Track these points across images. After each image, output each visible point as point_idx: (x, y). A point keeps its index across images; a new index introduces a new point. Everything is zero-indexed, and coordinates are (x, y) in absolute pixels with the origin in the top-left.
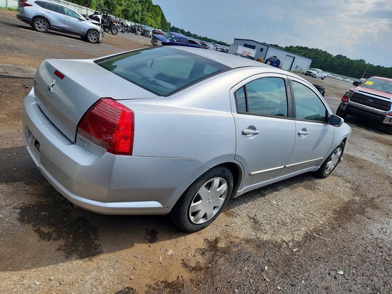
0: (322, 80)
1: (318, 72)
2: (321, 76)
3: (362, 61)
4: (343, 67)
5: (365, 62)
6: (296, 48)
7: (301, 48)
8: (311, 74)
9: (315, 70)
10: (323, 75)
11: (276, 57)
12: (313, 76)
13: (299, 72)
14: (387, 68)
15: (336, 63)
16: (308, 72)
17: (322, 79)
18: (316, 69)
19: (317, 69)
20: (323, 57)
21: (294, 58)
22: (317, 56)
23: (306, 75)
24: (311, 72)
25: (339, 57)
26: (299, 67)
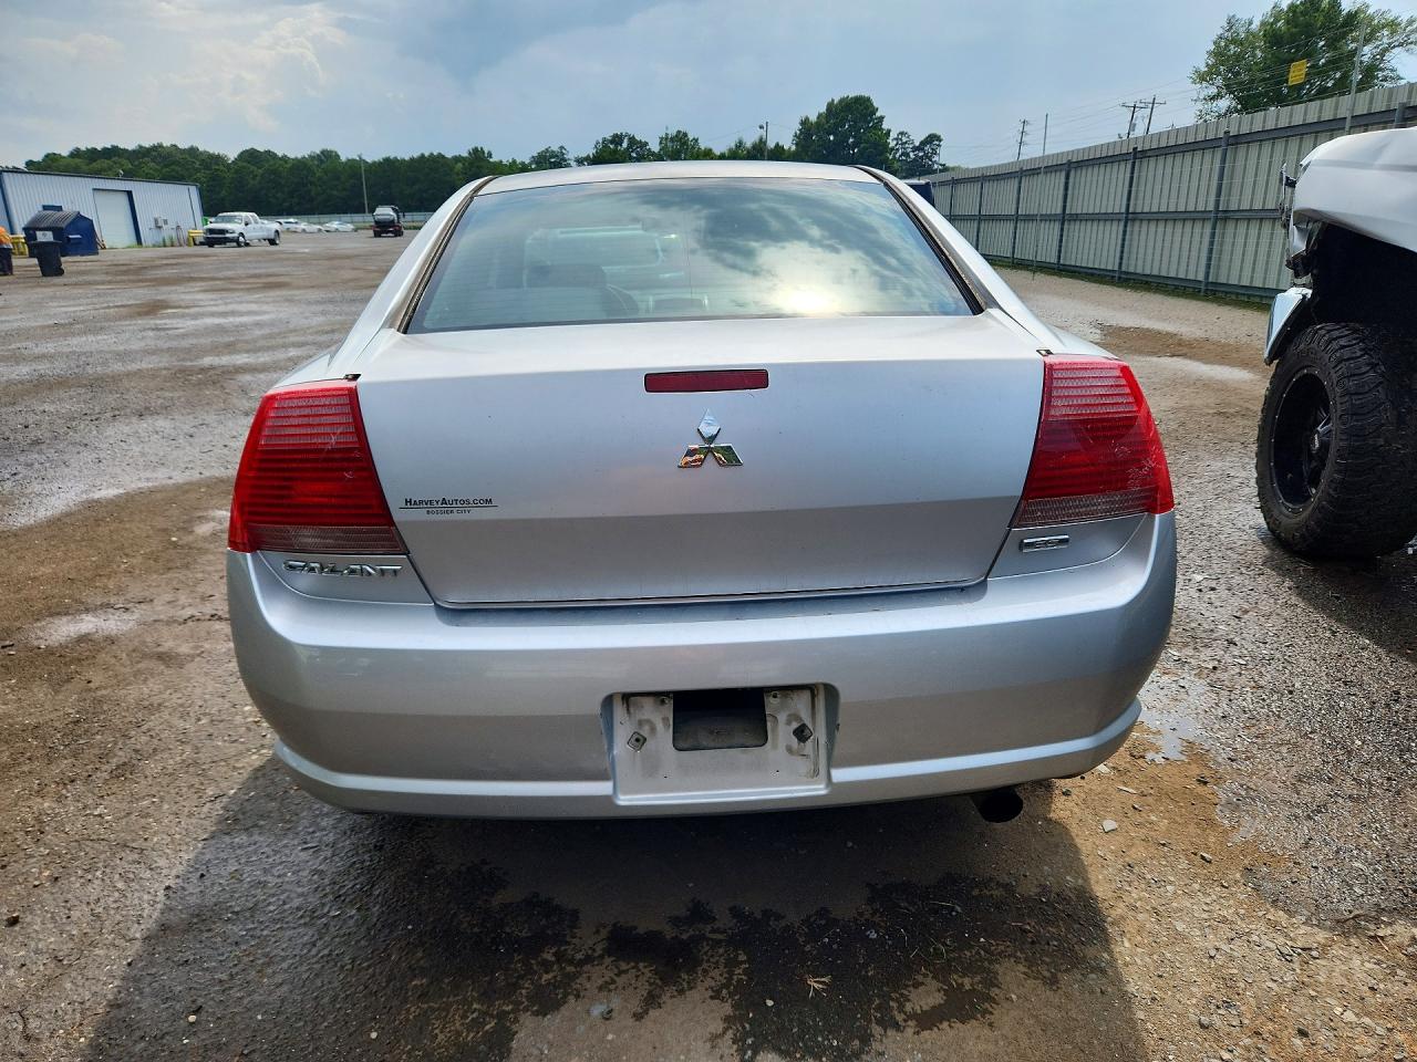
0: (273, 248)
1: (247, 224)
2: (265, 234)
3: (328, 156)
4: (286, 189)
5: (338, 156)
6: (77, 160)
7: (93, 154)
8: (228, 235)
9: (230, 220)
10: (269, 230)
11: (59, 208)
12: (236, 241)
13: (176, 243)
14: (412, 160)
15: (254, 178)
16: (211, 231)
17: (272, 242)
18: (232, 214)
19: (236, 214)
20: (198, 170)
21: (129, 194)
22: (173, 170)
23: (211, 245)
24: (223, 231)
25: (250, 156)
26: (166, 222)
